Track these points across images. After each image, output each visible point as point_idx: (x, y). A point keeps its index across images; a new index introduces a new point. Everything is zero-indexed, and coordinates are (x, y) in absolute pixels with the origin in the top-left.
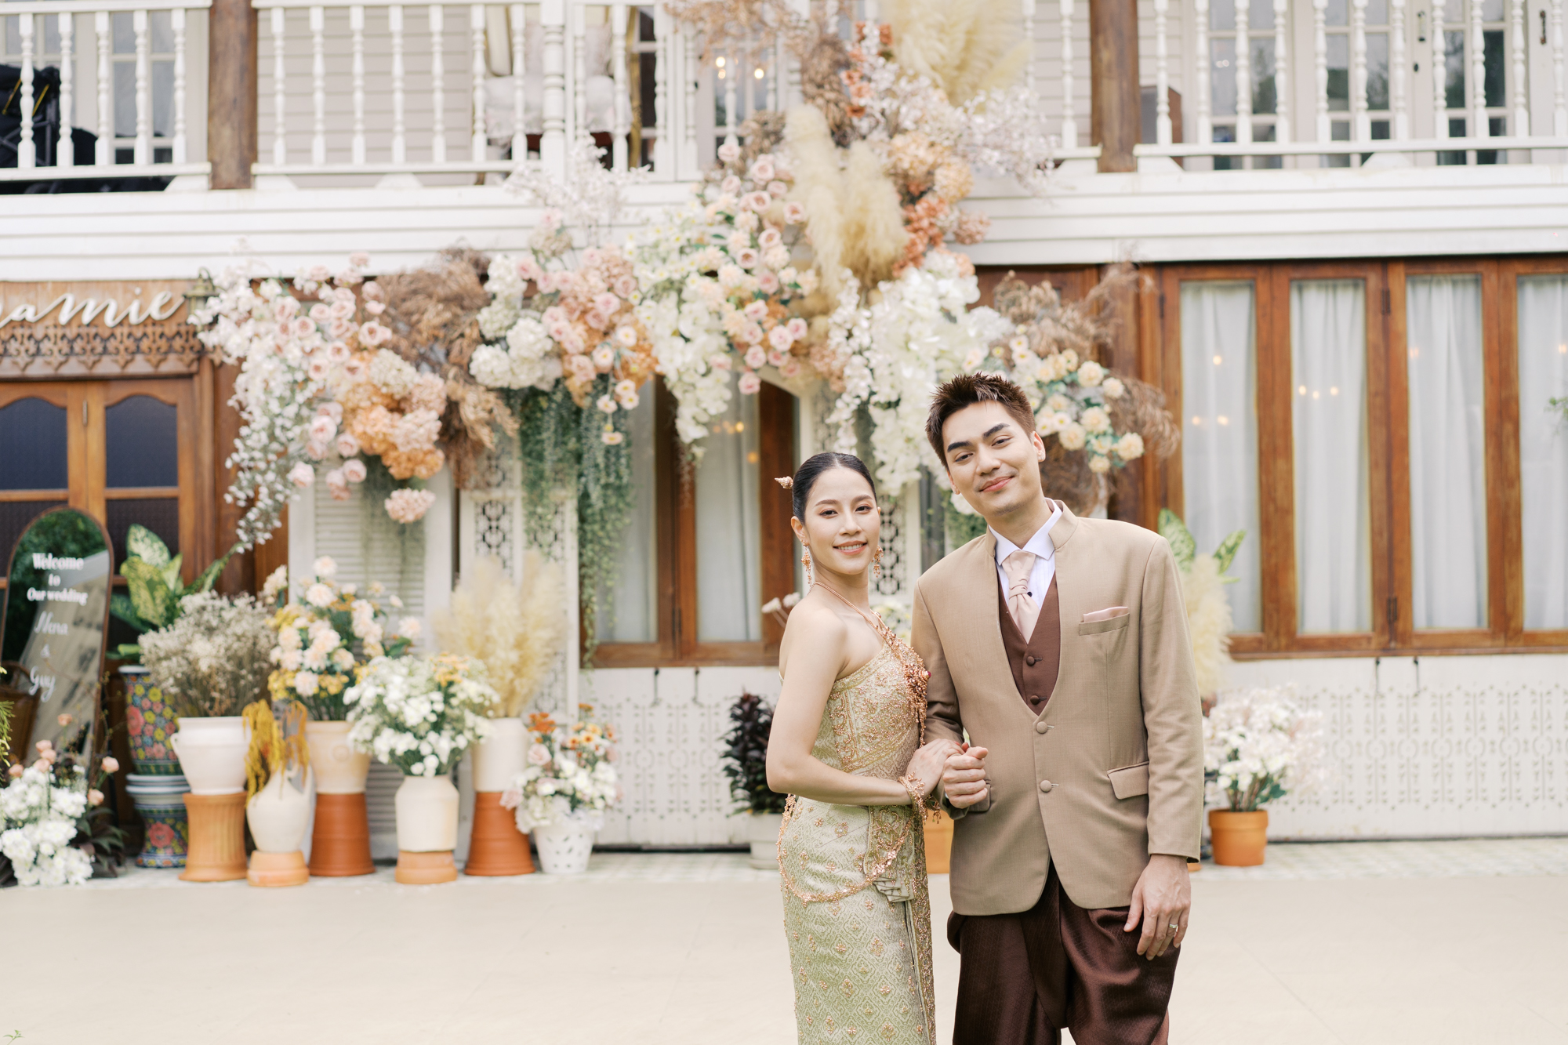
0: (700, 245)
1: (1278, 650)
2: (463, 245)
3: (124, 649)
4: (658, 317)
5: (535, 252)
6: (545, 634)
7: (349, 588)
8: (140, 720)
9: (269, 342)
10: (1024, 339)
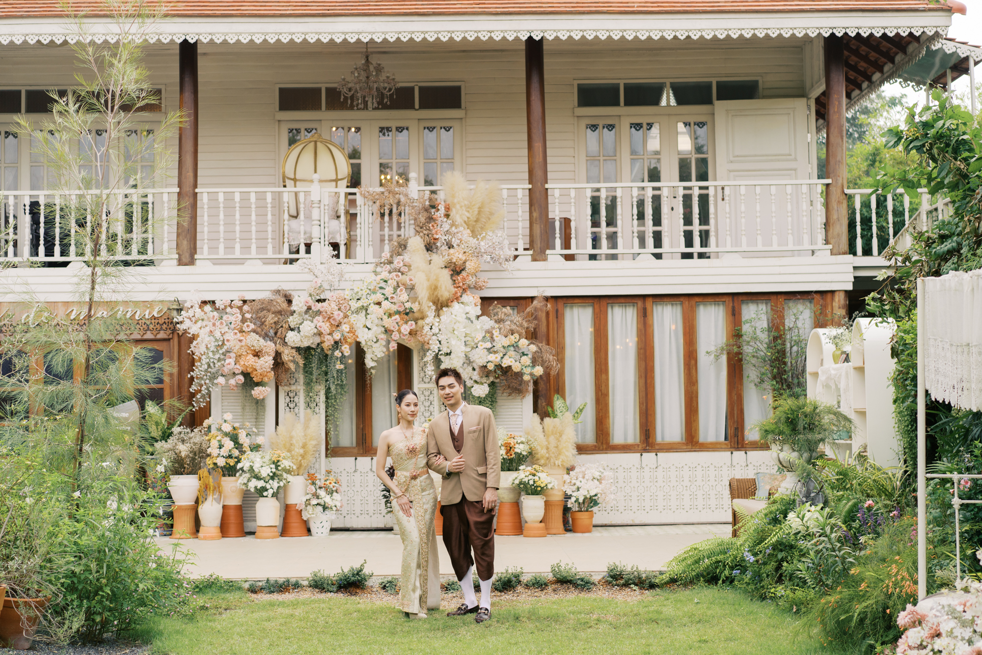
0: (374, 292)
1: (602, 450)
2: (280, 288)
4: (358, 320)
5: (311, 295)
6: (314, 443)
7: (237, 425)
9: (208, 329)
10: (498, 330)
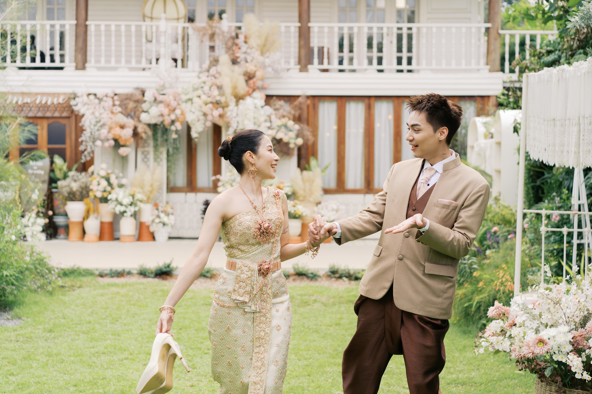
0: (197, 90)
1: (340, 192)
2: (139, 86)
3: (54, 185)
5: (157, 91)
6: (158, 184)
7: (110, 171)
8: (57, 202)
9: (91, 111)
10: (275, 115)
